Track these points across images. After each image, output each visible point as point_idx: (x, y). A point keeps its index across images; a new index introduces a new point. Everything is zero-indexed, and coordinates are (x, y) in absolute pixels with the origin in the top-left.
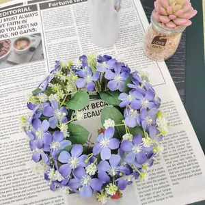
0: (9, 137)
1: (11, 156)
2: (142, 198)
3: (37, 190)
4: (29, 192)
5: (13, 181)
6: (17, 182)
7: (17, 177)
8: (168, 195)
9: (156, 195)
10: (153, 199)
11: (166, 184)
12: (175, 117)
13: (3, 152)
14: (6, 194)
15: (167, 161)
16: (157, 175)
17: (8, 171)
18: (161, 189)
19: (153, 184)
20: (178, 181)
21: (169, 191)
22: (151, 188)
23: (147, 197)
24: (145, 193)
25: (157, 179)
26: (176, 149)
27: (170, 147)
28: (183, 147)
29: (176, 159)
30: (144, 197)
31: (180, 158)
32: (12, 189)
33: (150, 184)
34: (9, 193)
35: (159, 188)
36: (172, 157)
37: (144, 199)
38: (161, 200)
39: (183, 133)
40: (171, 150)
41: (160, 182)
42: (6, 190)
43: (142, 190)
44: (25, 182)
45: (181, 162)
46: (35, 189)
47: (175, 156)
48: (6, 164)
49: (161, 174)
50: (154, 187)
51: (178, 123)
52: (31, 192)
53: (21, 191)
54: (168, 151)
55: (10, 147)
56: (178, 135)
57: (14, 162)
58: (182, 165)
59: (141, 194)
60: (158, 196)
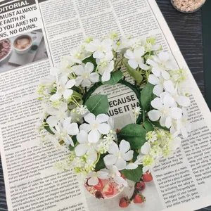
0: (20, 146)
1: (24, 166)
2: (166, 200)
3: (55, 199)
4: (47, 202)
5: (30, 192)
6: (33, 193)
7: (33, 187)
8: (194, 196)
9: (181, 196)
10: (179, 201)
11: (191, 184)
12: (195, 112)
13: (16, 161)
14: (23, 205)
15: (190, 160)
16: (180, 175)
17: (23, 181)
18: (186, 190)
19: (177, 184)
20: (203, 180)
21: (195, 192)
22: (175, 189)
23: (172, 199)
24: (170, 195)
25: (181, 179)
26: (199, 146)
27: (192, 144)
28: (206, 144)
29: (199, 157)
30: (169, 199)
31: (204, 155)
32: (29, 200)
33: (174, 185)
34: (26, 205)
35: (184, 189)
36: (196, 154)
37: (169, 201)
38: (187, 201)
39: (206, 129)
40: (194, 147)
41: (184, 182)
42: (23, 202)
43: (166, 192)
44: (41, 192)
45: (205, 159)
46: (53, 199)
47: (199, 154)
48: (20, 174)
49: (184, 174)
50: (178, 188)
51: (199, 118)
52: (50, 201)
53: (39, 201)
54: (191, 149)
55: (23, 156)
56: (200, 131)
57: (28, 172)
58: (206, 163)
59: (165, 197)
60: (184, 197)
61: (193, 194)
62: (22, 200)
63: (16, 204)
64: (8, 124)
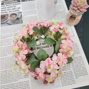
0: (7, 56)
1: (7, 63)
2: (62, 83)
3: (18, 78)
4: (15, 79)
5: (8, 74)
6: (10, 75)
7: (10, 72)
8: (74, 83)
9: (68, 82)
10: (67, 84)
11: (73, 78)
12: (78, 50)
13: (4, 61)
15: (74, 69)
16: (69, 74)
17: (6, 70)
18: (71, 80)
19: (67, 78)
20: (78, 77)
21: (74, 81)
22: (66, 79)
23: (65, 83)
24: (64, 81)
25: (69, 76)
26: (78, 63)
27: (75, 63)
28: (81, 63)
29: (77, 68)
30: (63, 83)
31: (79, 67)
32: (7, 77)
34: (6, 79)
35: (70, 80)
36: (76, 67)
37: (63, 84)
38: (71, 84)
39: (81, 57)
40: (76, 64)
41: (70, 77)
43: (62, 80)
44: (13, 75)
45: (80, 69)
46: (17, 78)
47: (77, 66)
48: (5, 66)
49: (71, 74)
50: (68, 79)
51: (79, 53)
52: (16, 79)
53: (11, 78)
54: (74, 64)
55: (7, 60)
56: (79, 58)
57: (9, 66)
58: (80, 70)
59: (62, 82)
60: (69, 83)
61: (73, 82)
62: (4, 77)
63: (2, 78)
64: (3, 46)
